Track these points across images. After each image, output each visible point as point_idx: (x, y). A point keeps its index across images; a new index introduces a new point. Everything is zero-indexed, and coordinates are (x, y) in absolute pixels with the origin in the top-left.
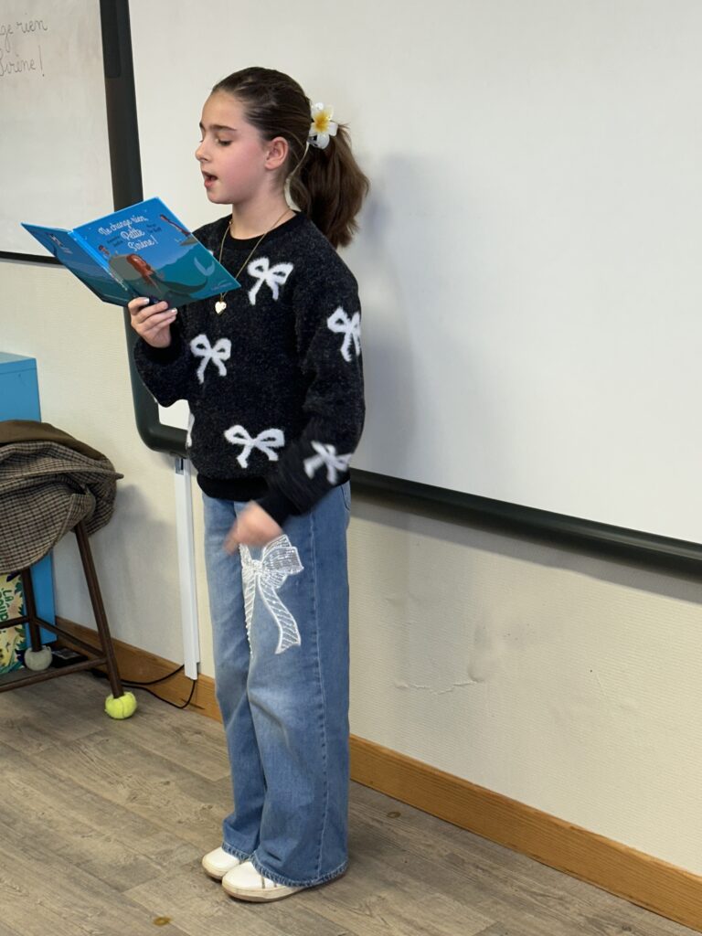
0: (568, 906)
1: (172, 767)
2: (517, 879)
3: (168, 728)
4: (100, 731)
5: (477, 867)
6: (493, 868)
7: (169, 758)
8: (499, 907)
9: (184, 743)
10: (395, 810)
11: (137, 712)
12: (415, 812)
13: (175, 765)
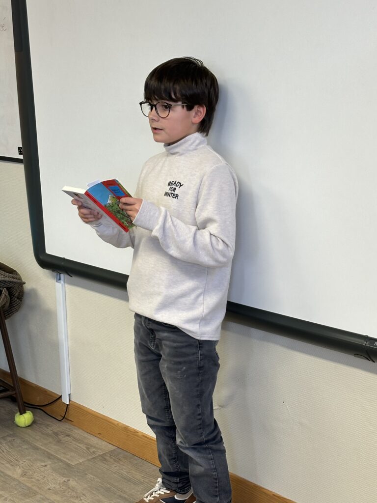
1: (49, 456)
3: (51, 432)
4: (11, 434)
7: (49, 451)
9: (59, 441)
11: (34, 422)
13: (52, 455)
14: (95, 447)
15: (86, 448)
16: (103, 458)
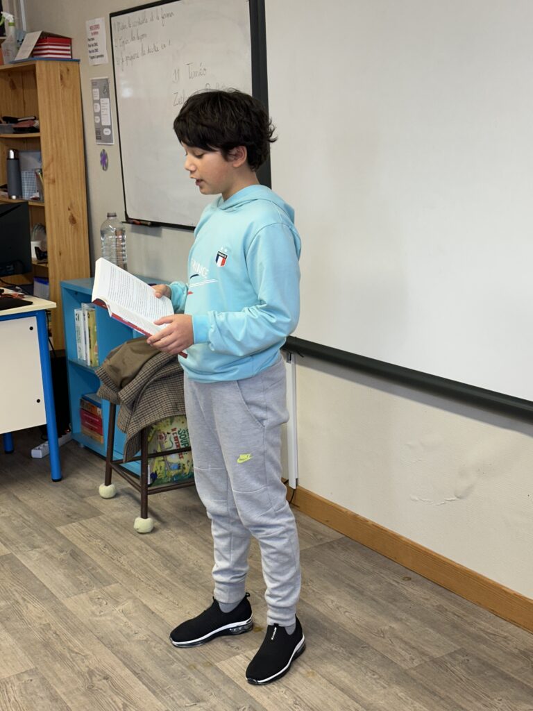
0: (509, 642)
2: (478, 623)
5: (455, 614)
6: (464, 616)
8: (464, 639)
10: (408, 576)
12: (420, 578)
14: (322, 534)
15: (314, 534)
16: (331, 545)
